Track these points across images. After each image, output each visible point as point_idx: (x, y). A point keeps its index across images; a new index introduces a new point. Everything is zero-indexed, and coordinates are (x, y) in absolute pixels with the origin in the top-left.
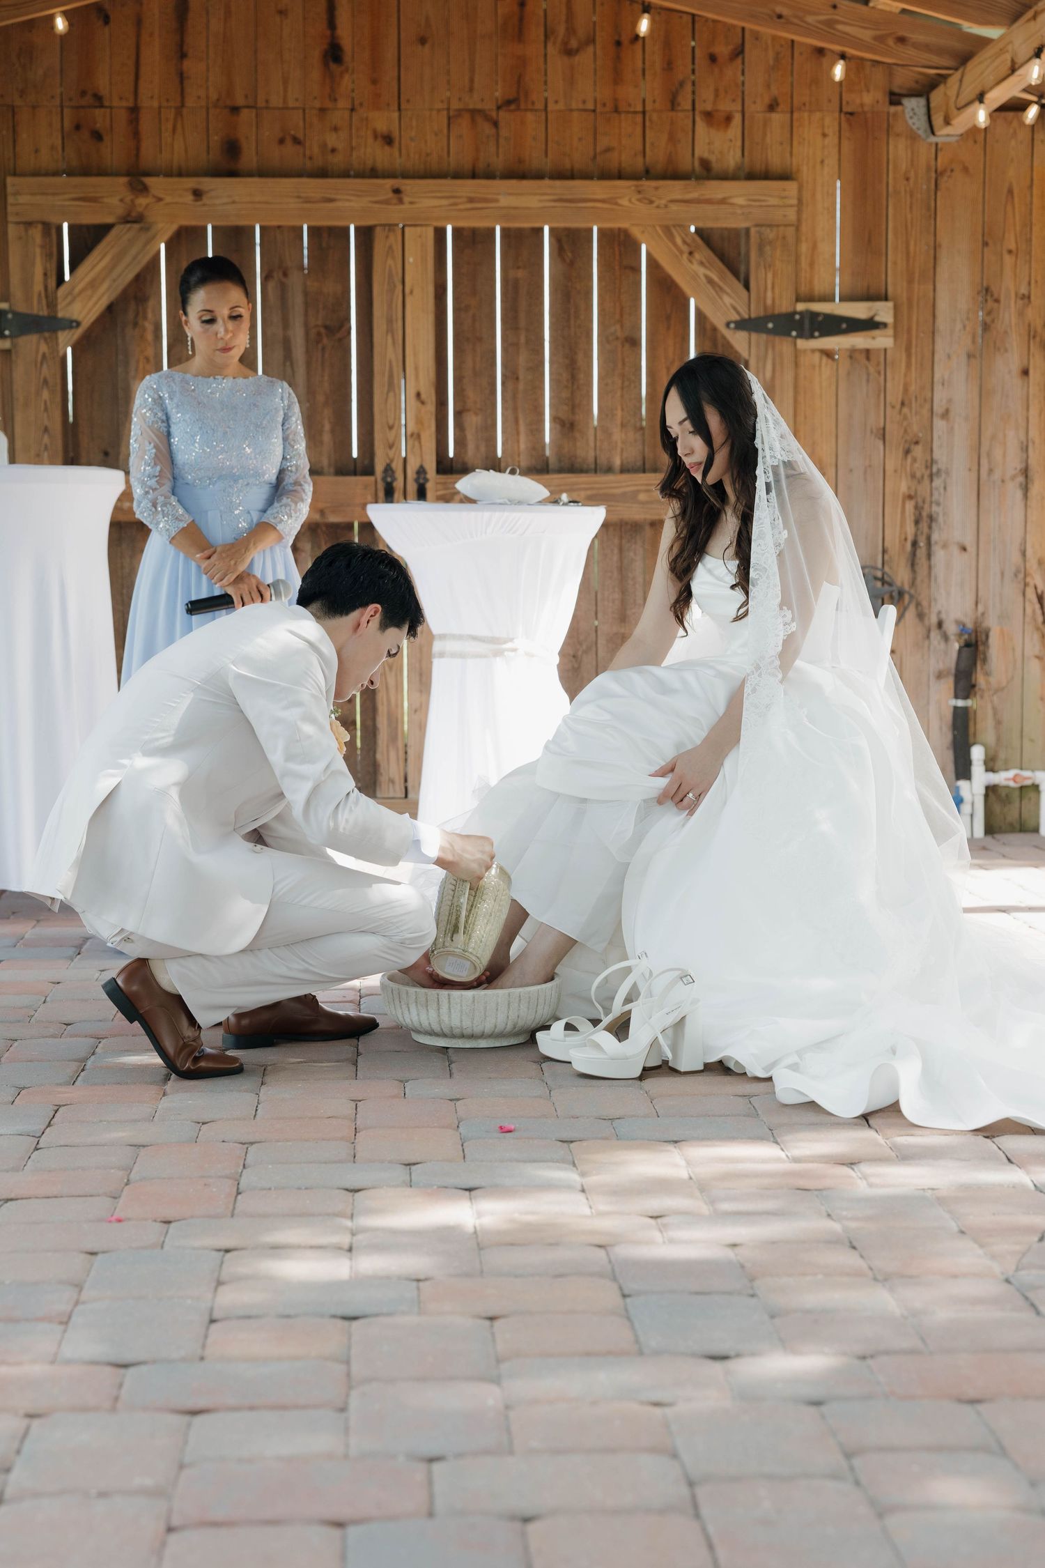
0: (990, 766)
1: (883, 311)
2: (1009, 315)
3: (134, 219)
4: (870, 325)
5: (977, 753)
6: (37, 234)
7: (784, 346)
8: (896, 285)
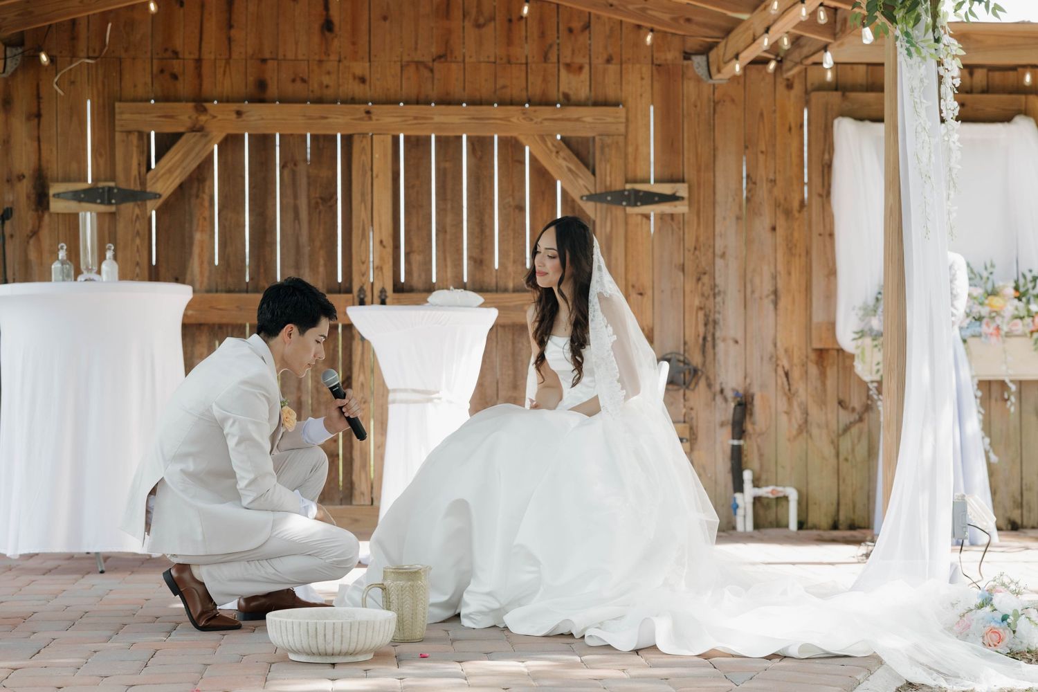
0: (756, 483)
1: (682, 190)
2: (763, 192)
3: (198, 129)
4: (673, 198)
5: (747, 475)
6: (134, 139)
7: (618, 211)
8: (689, 173)
